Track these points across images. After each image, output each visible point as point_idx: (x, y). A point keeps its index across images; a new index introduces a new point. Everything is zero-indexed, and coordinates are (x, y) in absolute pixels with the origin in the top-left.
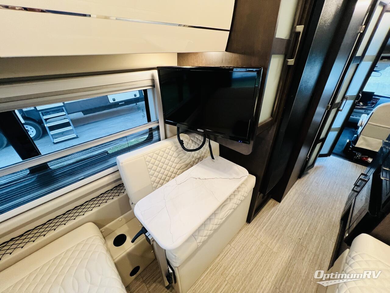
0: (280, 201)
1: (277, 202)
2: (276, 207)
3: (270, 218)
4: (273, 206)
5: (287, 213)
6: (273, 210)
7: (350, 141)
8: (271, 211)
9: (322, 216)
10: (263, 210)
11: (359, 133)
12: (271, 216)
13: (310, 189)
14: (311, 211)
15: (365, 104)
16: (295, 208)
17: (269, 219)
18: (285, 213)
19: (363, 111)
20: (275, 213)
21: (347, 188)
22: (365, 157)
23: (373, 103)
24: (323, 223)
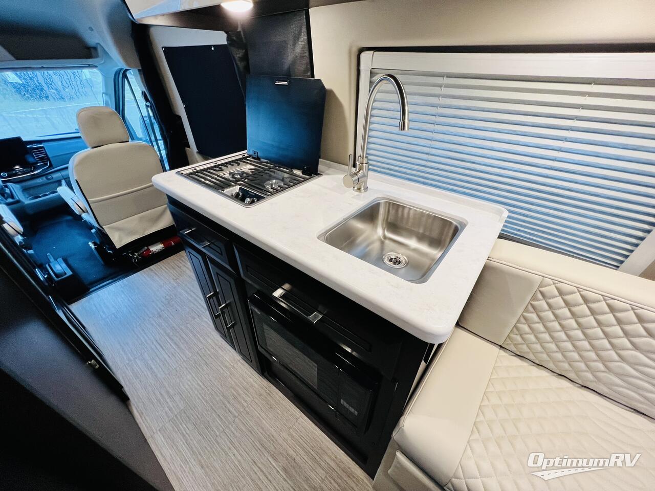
7: (96, 244)
9: (245, 405)
11: (95, 225)
13: (172, 392)
14: (230, 423)
19: (42, 181)
21: (194, 318)
22: (145, 251)
23: (42, 159)
24: (263, 414)
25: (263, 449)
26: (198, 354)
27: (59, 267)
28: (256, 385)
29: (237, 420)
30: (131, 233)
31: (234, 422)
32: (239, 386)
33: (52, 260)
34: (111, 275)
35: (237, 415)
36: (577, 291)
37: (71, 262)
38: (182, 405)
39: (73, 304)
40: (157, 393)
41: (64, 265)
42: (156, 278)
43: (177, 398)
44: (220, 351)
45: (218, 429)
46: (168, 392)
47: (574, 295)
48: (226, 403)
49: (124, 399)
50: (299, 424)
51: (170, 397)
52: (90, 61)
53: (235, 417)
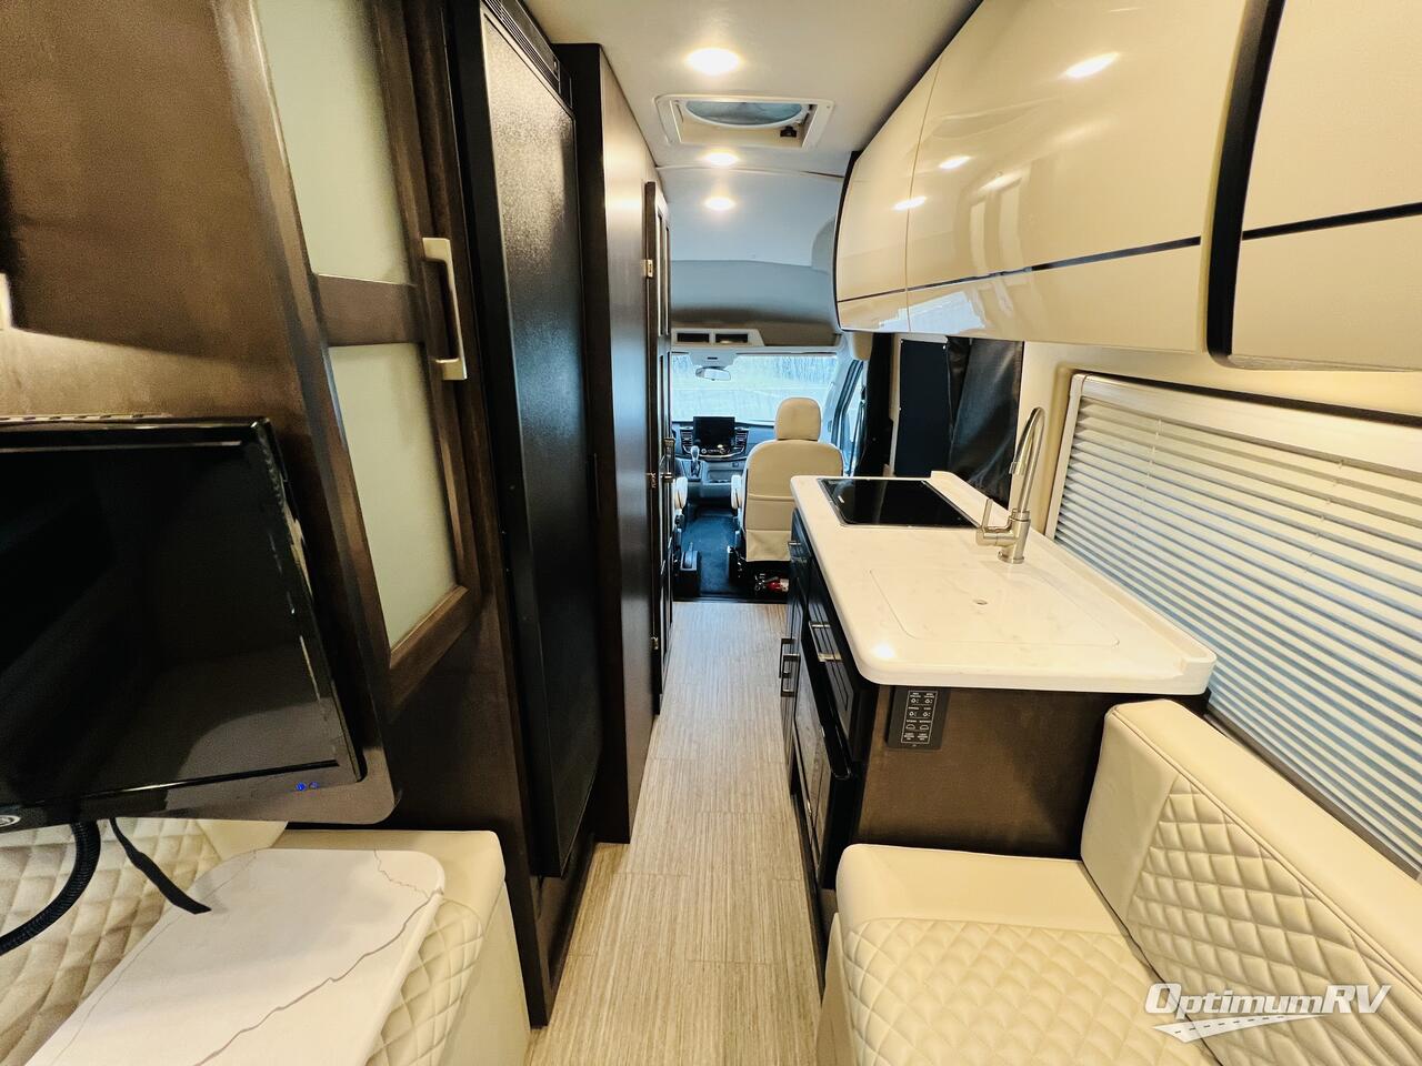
0: (627, 840)
1: (621, 845)
2: (621, 870)
3: (616, 933)
4: (613, 872)
5: (661, 868)
6: (615, 885)
7: (732, 550)
8: (612, 899)
9: (749, 810)
10: (583, 918)
11: (741, 526)
12: (618, 917)
13: (694, 738)
15: (729, 448)
16: (676, 834)
17: (614, 941)
18: (655, 875)
19: (728, 465)
20: (625, 900)
21: (770, 686)
22: (774, 581)
23: (740, 443)
24: (758, 836)
25: (729, 866)
26: (745, 723)
27: (690, 559)
28: (777, 804)
29: (729, 816)
30: (769, 550)
31: (725, 813)
32: (758, 788)
33: (690, 549)
34: (727, 593)
35: (733, 810)
36: (1222, 820)
37: (704, 561)
38: (693, 755)
39: (679, 603)
40: (683, 728)
41: (695, 559)
42: (766, 620)
43: (694, 747)
44: (768, 738)
45: (706, 806)
46: (691, 735)
47: (1217, 825)
48: (733, 791)
49: (656, 710)
50: (790, 886)
51: (690, 740)
52: (828, 349)
53: (730, 811)
